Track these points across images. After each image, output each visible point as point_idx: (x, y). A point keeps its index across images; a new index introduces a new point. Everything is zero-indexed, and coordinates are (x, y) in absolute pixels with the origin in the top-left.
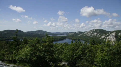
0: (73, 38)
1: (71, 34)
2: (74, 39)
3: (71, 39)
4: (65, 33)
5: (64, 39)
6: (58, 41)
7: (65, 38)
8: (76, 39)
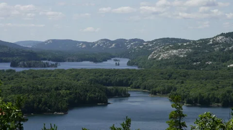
0: (181, 89)
1: (164, 56)
2: (193, 94)
3: (165, 92)
4: (120, 48)
5: (111, 95)
6: (65, 111)
7: (121, 83)
8: (205, 94)
